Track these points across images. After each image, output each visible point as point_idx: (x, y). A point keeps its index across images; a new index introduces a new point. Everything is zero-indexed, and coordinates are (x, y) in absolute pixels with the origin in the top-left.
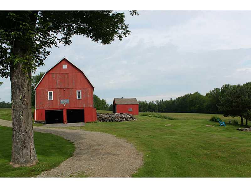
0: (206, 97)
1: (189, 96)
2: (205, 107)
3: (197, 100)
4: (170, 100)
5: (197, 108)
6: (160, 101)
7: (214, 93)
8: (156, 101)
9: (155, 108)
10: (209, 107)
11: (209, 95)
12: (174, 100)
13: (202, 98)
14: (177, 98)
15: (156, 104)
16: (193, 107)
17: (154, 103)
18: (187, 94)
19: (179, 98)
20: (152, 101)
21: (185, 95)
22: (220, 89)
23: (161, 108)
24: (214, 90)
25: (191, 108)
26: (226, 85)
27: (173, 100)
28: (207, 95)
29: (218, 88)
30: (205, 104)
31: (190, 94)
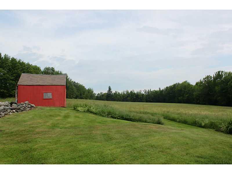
0: (196, 86)
1: (178, 86)
2: (194, 96)
3: (186, 89)
4: (159, 90)
5: (186, 98)
6: (148, 90)
7: (205, 81)
8: (143, 91)
9: (142, 97)
10: (199, 97)
11: (199, 84)
12: (163, 90)
13: (192, 87)
14: (166, 87)
15: (144, 93)
16: (181, 97)
17: (142, 92)
18: (175, 83)
19: (167, 87)
20: (140, 91)
21: (173, 84)
22: (212, 77)
23: (149, 98)
24: (206, 78)
25: (179, 98)
26: (219, 72)
27: (161, 90)
28: (197, 84)
29: (210, 75)
30: (195, 93)
31: (179, 83)
